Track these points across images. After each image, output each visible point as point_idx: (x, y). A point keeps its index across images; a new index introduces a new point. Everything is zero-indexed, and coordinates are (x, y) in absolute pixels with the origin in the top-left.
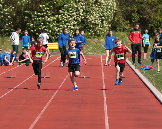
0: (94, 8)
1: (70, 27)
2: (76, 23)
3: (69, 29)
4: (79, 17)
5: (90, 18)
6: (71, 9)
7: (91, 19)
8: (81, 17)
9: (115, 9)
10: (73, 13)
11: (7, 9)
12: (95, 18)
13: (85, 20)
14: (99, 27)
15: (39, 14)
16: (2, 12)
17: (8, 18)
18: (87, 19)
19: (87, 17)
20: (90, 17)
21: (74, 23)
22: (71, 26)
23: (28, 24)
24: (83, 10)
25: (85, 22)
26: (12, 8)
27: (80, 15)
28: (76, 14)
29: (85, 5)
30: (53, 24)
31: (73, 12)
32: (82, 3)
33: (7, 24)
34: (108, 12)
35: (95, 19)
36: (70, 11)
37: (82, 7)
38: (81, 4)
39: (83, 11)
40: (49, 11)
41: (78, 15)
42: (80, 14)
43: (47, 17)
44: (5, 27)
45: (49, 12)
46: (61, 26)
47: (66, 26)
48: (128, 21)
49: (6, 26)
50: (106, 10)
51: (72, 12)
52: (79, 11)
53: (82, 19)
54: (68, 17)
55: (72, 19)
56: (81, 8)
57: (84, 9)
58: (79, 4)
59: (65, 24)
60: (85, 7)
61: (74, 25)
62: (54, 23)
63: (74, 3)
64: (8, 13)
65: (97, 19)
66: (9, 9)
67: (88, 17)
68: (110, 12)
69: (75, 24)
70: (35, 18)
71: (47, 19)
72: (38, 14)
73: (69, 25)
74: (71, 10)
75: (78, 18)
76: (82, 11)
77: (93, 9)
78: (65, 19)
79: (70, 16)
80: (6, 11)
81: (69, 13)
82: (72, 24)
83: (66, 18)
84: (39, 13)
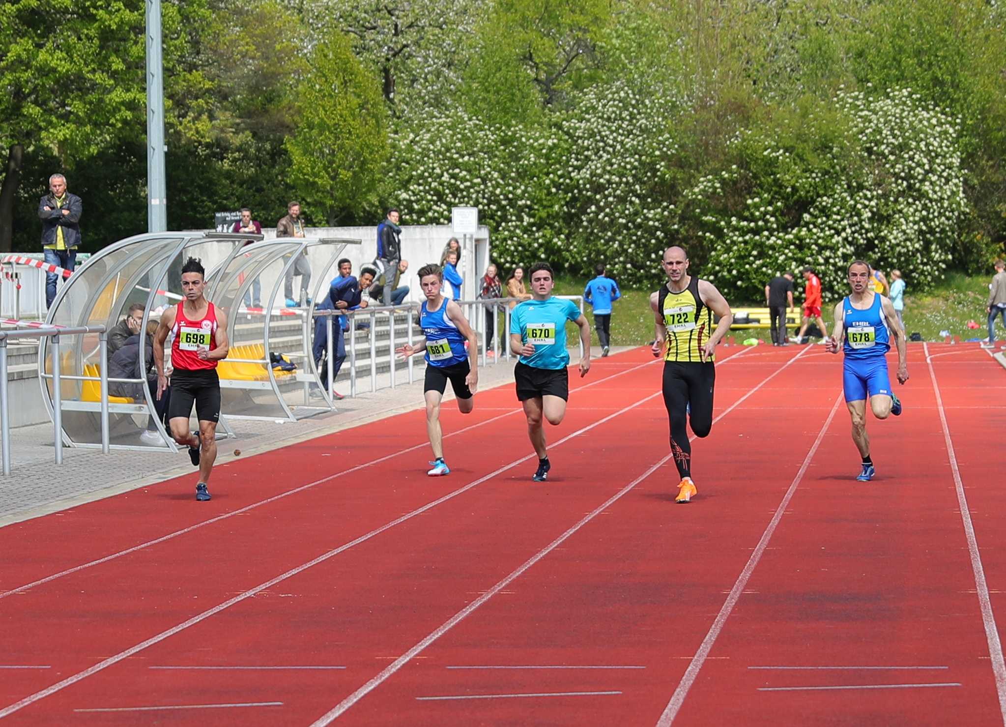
0: (902, 206)
1: (836, 263)
2: (850, 249)
3: (831, 267)
4: (861, 234)
5: (891, 237)
6: (835, 209)
7: (895, 238)
8: (866, 233)
9: (962, 209)
10: (842, 223)
11: (652, 212)
12: (904, 237)
13: (876, 242)
14: (919, 261)
15: (745, 223)
16: (639, 220)
17: (657, 238)
18: (883, 239)
19: (882, 234)
20: (892, 234)
21: (845, 251)
22: (837, 260)
23: (713, 253)
24: (871, 211)
25: (876, 246)
26: (667, 207)
27: (862, 227)
28: (851, 226)
29: (878, 197)
30: (786, 255)
31: (842, 220)
32: (869, 194)
33: (653, 256)
34: (943, 219)
35: (906, 240)
36: (835, 217)
37: (867, 203)
38: (865, 196)
39: (870, 214)
40: (772, 216)
41: (857, 228)
42: (863, 223)
43: (766, 233)
44: (648, 263)
45: (773, 219)
46: (809, 259)
47: (821, 261)
48: (1002, 244)
49: (652, 261)
50: (936, 214)
51: (839, 218)
52: (859, 214)
53: (867, 239)
54: (828, 233)
55: (840, 239)
56: (866, 207)
57: (875, 209)
58: (861, 194)
59: (819, 253)
60: (877, 204)
61: (845, 257)
62: (787, 251)
63: (845, 191)
64: (657, 224)
65: (911, 240)
66: (659, 210)
67: (886, 232)
68: (948, 219)
69: (849, 252)
70: (735, 238)
71: (768, 239)
72: (742, 223)
73: (833, 255)
74: (838, 214)
75: (856, 235)
76: (867, 214)
77: (900, 211)
78: (819, 238)
79: (833, 231)
80: (650, 216)
81: (830, 222)
82: (839, 253)
83: (822, 235)
84: (744, 220)
